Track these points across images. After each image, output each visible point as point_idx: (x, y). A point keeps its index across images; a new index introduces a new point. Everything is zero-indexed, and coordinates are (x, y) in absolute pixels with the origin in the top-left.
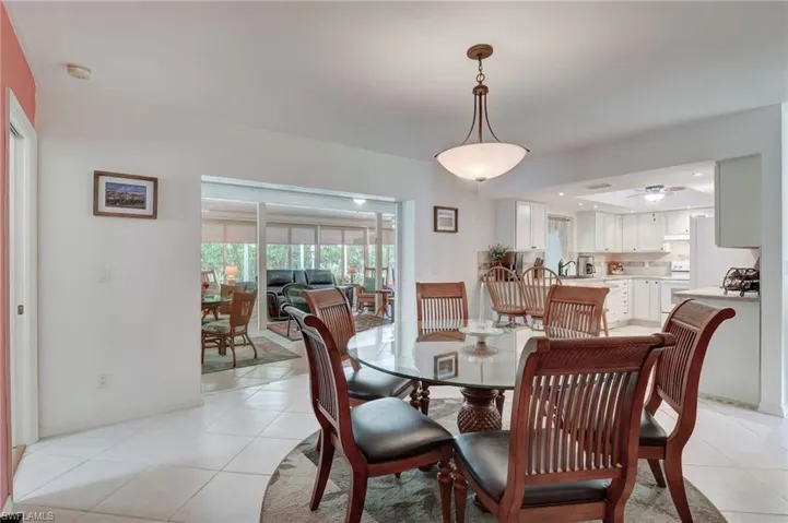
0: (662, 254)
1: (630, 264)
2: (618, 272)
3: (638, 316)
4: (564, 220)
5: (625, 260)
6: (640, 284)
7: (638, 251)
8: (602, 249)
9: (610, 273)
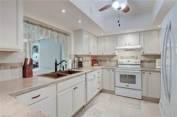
0: (114, 56)
1: (101, 61)
2: (96, 64)
3: (105, 88)
4: (66, 34)
5: (99, 59)
6: (105, 71)
7: (104, 54)
8: (87, 53)
9: (93, 65)
